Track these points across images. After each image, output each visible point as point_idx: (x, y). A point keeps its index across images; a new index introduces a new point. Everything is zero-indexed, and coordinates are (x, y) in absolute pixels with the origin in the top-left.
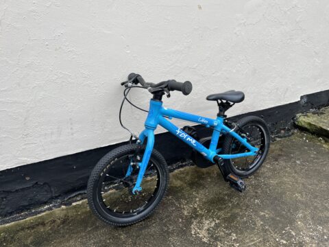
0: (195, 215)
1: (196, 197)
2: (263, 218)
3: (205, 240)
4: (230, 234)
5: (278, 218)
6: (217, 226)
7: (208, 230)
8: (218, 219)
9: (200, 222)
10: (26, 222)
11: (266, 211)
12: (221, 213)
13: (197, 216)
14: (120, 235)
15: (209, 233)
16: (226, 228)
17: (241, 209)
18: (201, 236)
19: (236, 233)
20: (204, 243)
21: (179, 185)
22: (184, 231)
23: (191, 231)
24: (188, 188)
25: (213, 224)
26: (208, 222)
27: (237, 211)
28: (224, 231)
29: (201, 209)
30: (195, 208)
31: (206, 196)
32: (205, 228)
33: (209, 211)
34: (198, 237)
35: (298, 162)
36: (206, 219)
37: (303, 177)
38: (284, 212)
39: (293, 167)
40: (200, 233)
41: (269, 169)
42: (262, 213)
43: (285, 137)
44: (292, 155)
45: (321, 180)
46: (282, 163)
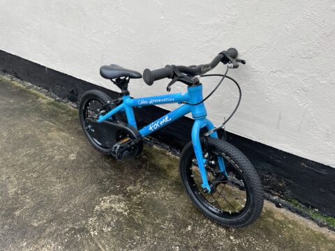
0: (128, 196)
1: (157, 191)
3: (97, 207)
4: (109, 225)
6: (118, 214)
7: (111, 208)
8: (129, 213)
9: (119, 201)
12: (139, 215)
14: (93, 159)
15: (107, 209)
16: (118, 222)
18: (102, 204)
19: (112, 231)
20: (94, 208)
21: (171, 175)
22: (104, 191)
23: (106, 196)
24: (169, 182)
25: (120, 210)
26: (122, 206)
27: (149, 228)
28: (112, 220)
29: (139, 198)
30: (139, 194)
31: (164, 199)
32: (113, 206)
33: (138, 205)
34: (100, 202)
36: (126, 204)
40: (106, 203)
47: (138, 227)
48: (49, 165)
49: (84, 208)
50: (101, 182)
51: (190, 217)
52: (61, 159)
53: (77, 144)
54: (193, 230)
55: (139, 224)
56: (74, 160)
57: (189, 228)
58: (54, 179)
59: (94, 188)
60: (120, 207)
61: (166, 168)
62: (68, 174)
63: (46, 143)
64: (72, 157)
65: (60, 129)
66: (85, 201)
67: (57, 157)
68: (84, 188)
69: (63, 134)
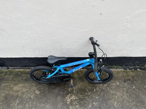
1: (78, 85)
2: (93, 105)
3: (68, 103)
4: (77, 105)
7: (72, 100)
8: (78, 97)
9: (71, 96)
11: (96, 103)
12: (80, 96)
13: (72, 93)
14: (46, 88)
15: (71, 101)
16: (78, 102)
17: (89, 97)
18: (68, 101)
19: (79, 106)
21: (76, 77)
22: (64, 96)
23: (66, 97)
24: (78, 80)
25: (74, 99)
26: (74, 97)
27: (86, 97)
28: (76, 103)
29: (75, 91)
30: (74, 89)
31: (81, 86)
32: (71, 99)
33: (77, 93)
34: (67, 101)
35: (134, 87)
36: (74, 95)
37: (127, 96)
38: (103, 107)
39: (129, 89)
40: (68, 99)
41: (117, 85)
42: (94, 103)
43: (144, 70)
44: (135, 82)
45: (134, 101)
46: (126, 84)
47: (84, 99)
48: (33, 102)
49: (64, 106)
50: (60, 95)
51: (92, 87)
52: (34, 96)
53: (32, 86)
54: (96, 90)
56: (40, 93)
57: (95, 90)
58: (42, 105)
59: (59, 97)
60: (73, 97)
61: (72, 75)
62: (45, 100)
63: (18, 94)
64: (38, 92)
65: (15, 84)
66: (62, 103)
67: (32, 97)
68: (56, 100)
69: (20, 85)
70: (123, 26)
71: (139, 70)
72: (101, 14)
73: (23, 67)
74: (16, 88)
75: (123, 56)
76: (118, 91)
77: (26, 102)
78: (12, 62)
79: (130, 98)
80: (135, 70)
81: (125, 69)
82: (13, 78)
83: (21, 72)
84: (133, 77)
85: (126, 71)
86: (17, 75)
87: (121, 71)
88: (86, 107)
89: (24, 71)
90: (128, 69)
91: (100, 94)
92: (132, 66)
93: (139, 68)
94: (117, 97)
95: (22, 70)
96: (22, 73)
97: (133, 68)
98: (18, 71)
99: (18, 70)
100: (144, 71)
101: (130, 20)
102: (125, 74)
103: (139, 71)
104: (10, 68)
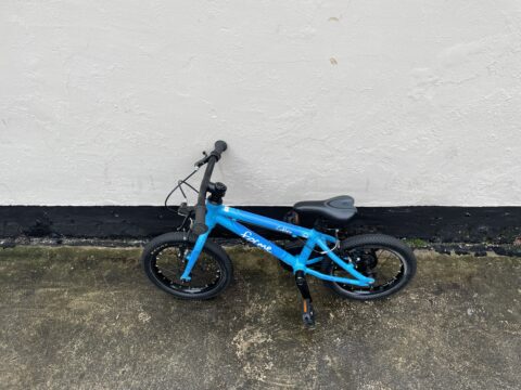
0: (254, 321)
1: (275, 298)
2: (322, 364)
3: (239, 354)
4: (268, 362)
5: (339, 375)
6: (265, 345)
7: (252, 344)
8: (273, 338)
9: (252, 332)
10: (113, 251)
11: (335, 359)
12: (283, 334)
13: (256, 322)
15: (249, 349)
16: (271, 353)
17: (310, 340)
18: (239, 346)
19: (275, 364)
20: (236, 356)
21: (271, 272)
22: (226, 333)
23: (234, 336)
24: (277, 282)
25: (262, 341)
26: (259, 335)
27: (302, 339)
28: (265, 355)
29: (267, 316)
30: (262, 312)
31: (287, 302)
32: (251, 341)
33: (272, 324)
34: (235, 346)
35: (469, 312)
36: (261, 331)
37: (444, 339)
38: (354, 372)
39: (451, 316)
40: (242, 343)
41: (409, 302)
42: (327, 358)
43: (511, 254)
44: (476, 295)
45: (466, 357)
46: (442, 301)
47: (292, 344)
48: (129, 347)
49: (227, 363)
50: (213, 327)
51: (325, 305)
52: (132, 329)
53: (129, 297)
54: (336, 315)
55: (292, 342)
56: (151, 321)
57: (332, 315)
58: (157, 357)
59: (212, 337)
60: (258, 337)
61: (259, 267)
62: (164, 340)
63: (84, 321)
64: (144, 317)
65: (76, 290)
66: (219, 355)
67: (126, 330)
68: (202, 344)
69: (91, 294)
70: (411, 97)
71: (492, 254)
72: (334, 62)
73: (106, 238)
74: (77, 303)
75: (429, 205)
76: (411, 322)
77: (106, 344)
78: (72, 221)
79: (453, 346)
80: (477, 255)
81: (442, 252)
82: (71, 272)
83: (97, 253)
84: (469, 278)
85: (445, 259)
86: (85, 263)
87: (429, 259)
88: (299, 370)
89: (107, 252)
90: (453, 252)
91: (350, 328)
92: (466, 242)
93: (495, 249)
94: (406, 342)
95: (100, 248)
96: (101, 257)
97: (472, 249)
98: (90, 253)
99: (88, 248)
100: (509, 259)
101: (430, 79)
102: (441, 267)
103: (492, 259)
104: (66, 241)
